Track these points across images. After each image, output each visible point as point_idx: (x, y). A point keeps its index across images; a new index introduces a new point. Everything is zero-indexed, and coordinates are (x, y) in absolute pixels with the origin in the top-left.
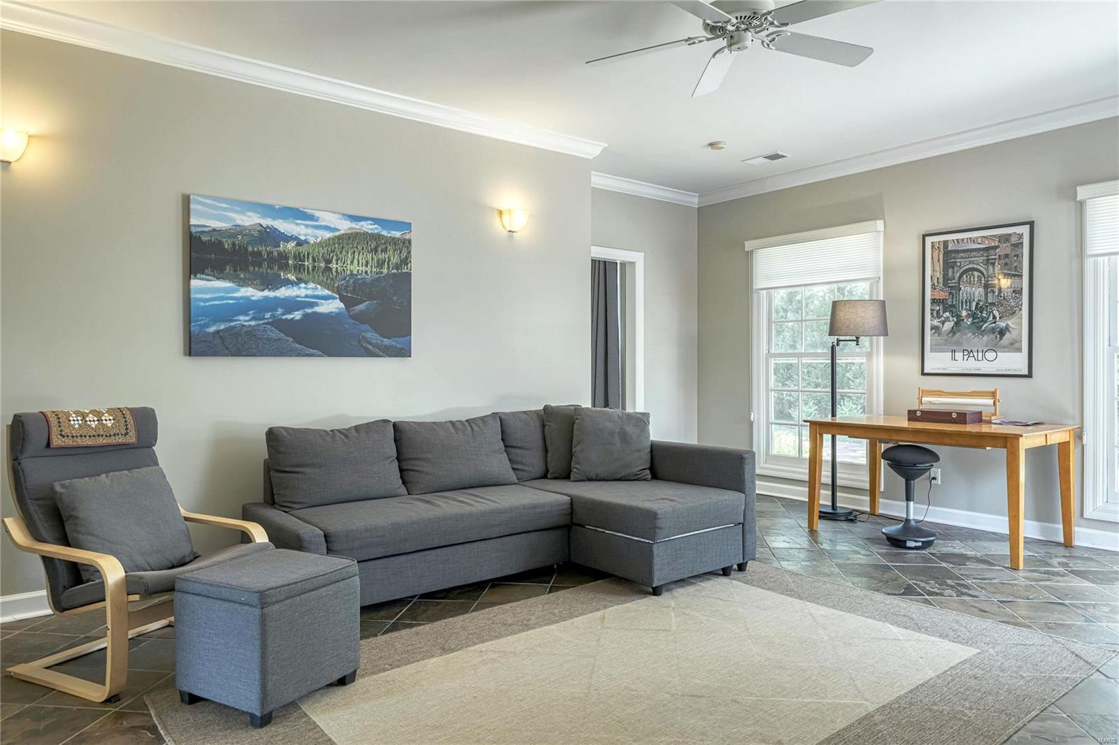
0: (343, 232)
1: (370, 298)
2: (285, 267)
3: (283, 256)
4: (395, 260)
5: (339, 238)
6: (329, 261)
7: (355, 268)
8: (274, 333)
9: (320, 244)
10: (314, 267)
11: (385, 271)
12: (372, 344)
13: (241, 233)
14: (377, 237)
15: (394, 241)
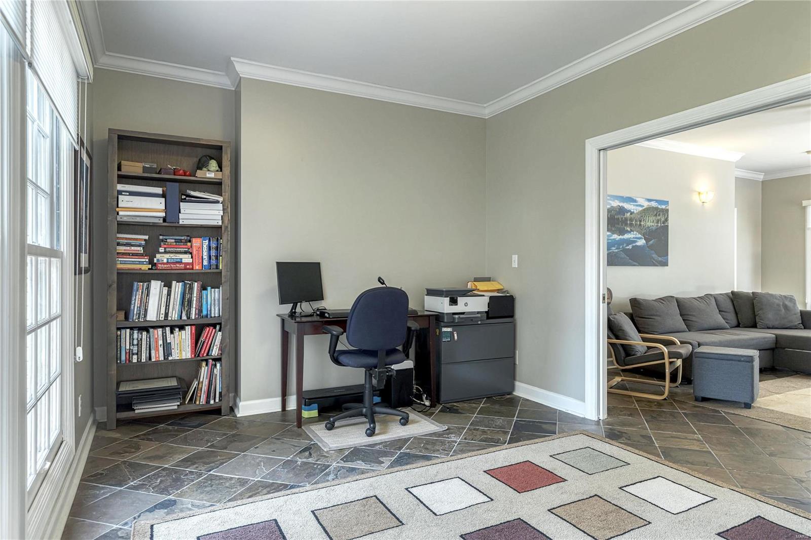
0: (645, 207)
1: (654, 239)
2: (626, 224)
3: (626, 219)
4: (663, 219)
5: (644, 210)
6: (640, 221)
7: (649, 224)
8: (623, 255)
9: (638, 213)
10: (636, 224)
11: (659, 225)
12: (654, 260)
13: (613, 210)
14: (657, 208)
15: (662, 210)
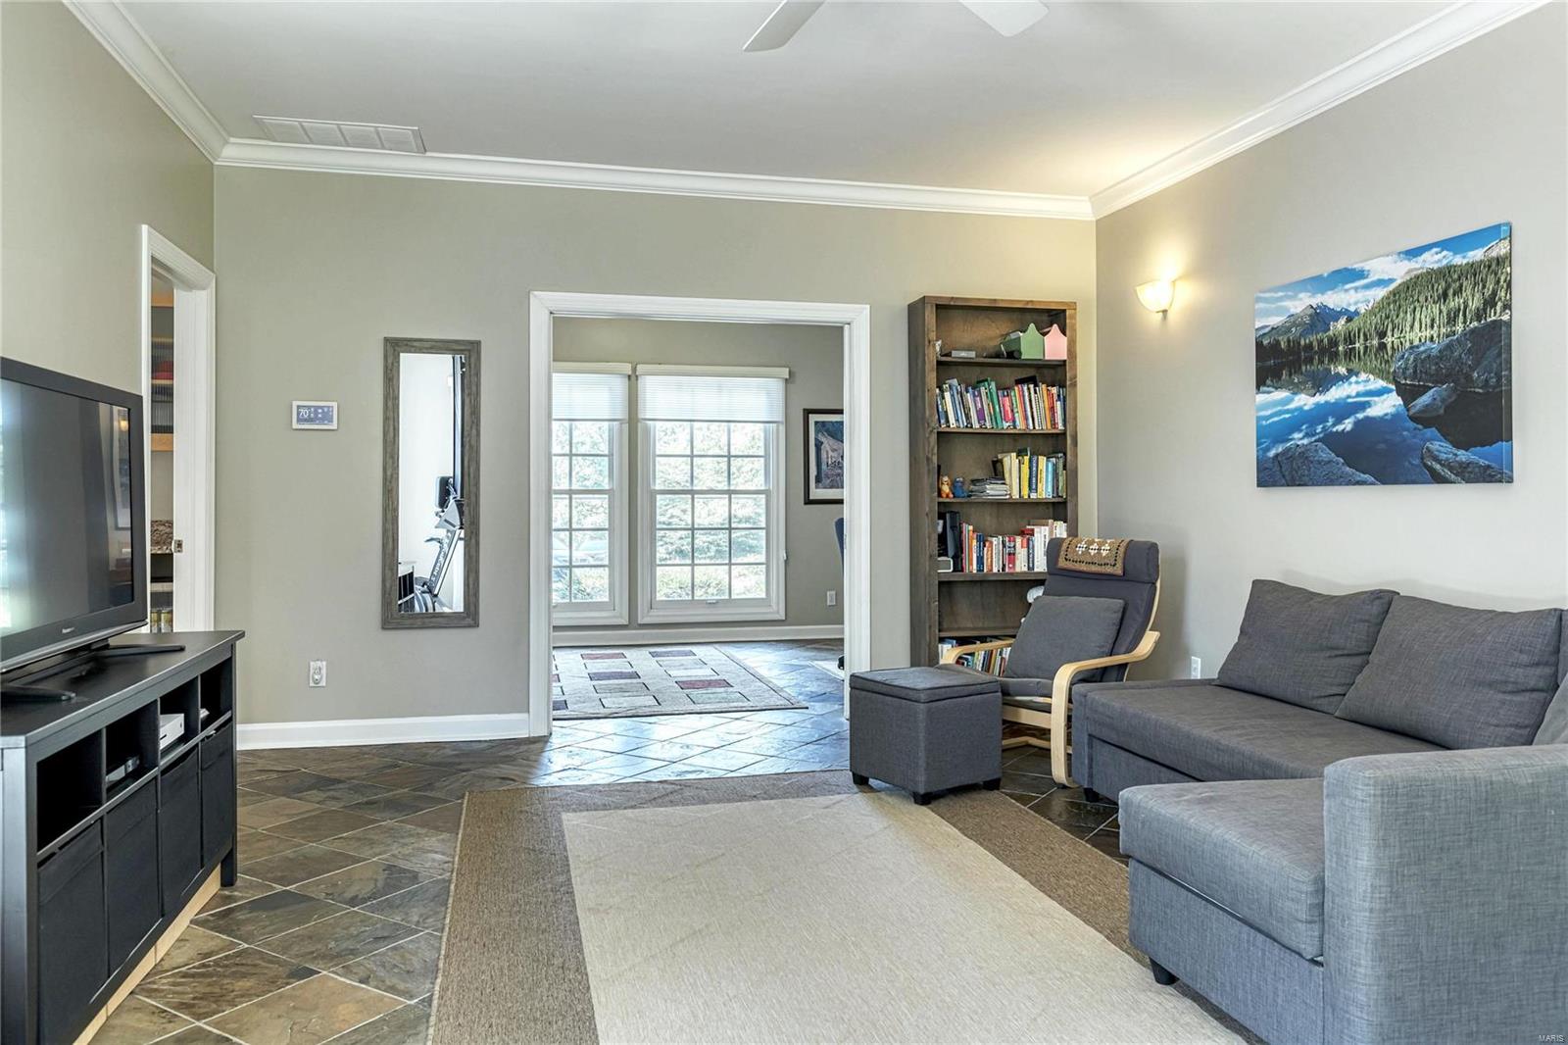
0: (1399, 282)
1: (1439, 382)
2: (1334, 357)
3: (1334, 342)
4: (1475, 303)
5: (1394, 293)
6: (1382, 335)
7: (1415, 336)
8: (1326, 454)
9: (1372, 312)
10: (1366, 348)
11: (1459, 328)
12: (1439, 461)
13: (1294, 324)
14: (1445, 273)
15: (1473, 270)
